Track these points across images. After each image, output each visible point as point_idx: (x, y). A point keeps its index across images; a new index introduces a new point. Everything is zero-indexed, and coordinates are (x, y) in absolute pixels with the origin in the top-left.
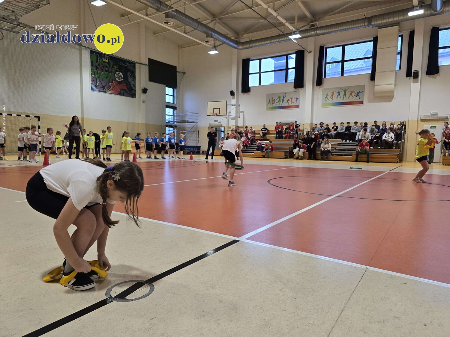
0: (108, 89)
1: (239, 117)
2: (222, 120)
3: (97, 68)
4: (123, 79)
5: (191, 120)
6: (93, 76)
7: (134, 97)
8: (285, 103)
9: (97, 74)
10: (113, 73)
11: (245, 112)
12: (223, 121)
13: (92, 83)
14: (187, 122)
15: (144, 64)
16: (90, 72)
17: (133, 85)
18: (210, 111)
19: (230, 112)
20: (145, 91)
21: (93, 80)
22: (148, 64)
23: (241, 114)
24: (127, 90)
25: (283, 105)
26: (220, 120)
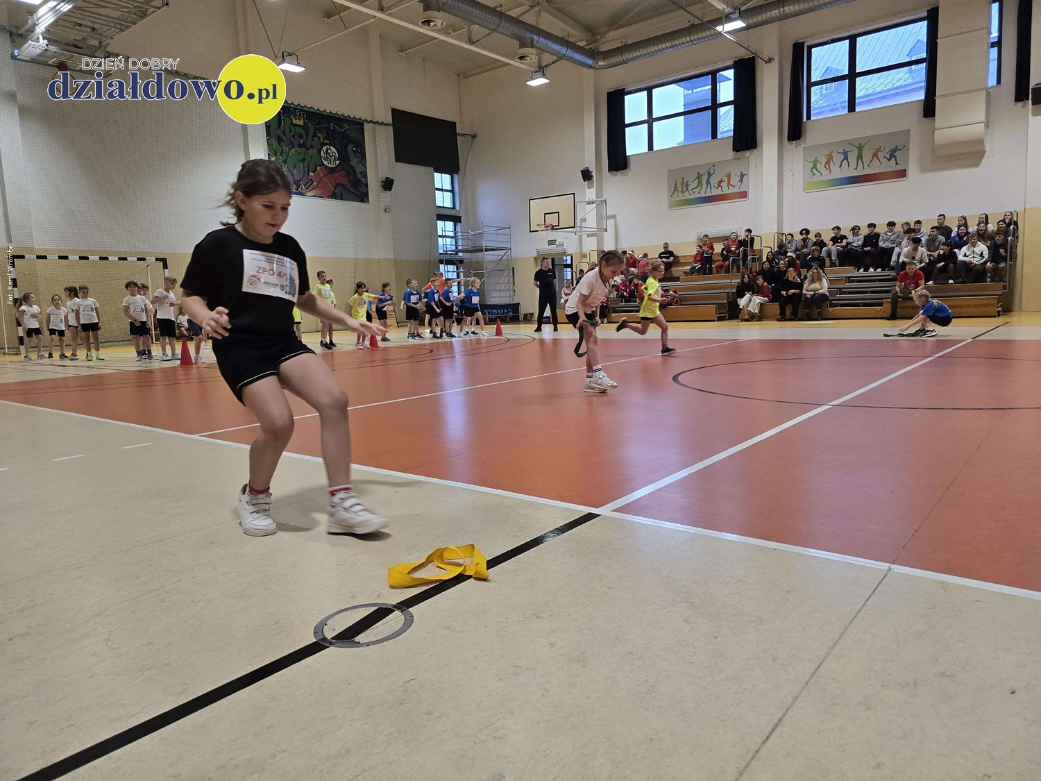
0: (307, 186)
1: (606, 230)
2: (566, 238)
3: (280, 140)
4: (338, 162)
5: (495, 245)
7: (366, 200)
8: (713, 189)
9: (281, 155)
10: (315, 150)
11: (618, 217)
12: (568, 242)
14: (487, 250)
15: (382, 124)
16: (267, 152)
17: (361, 173)
18: (537, 219)
19: (584, 220)
20: (388, 184)
22: (390, 122)
23: (611, 222)
24: (349, 186)
25: (709, 194)
26: (561, 241)
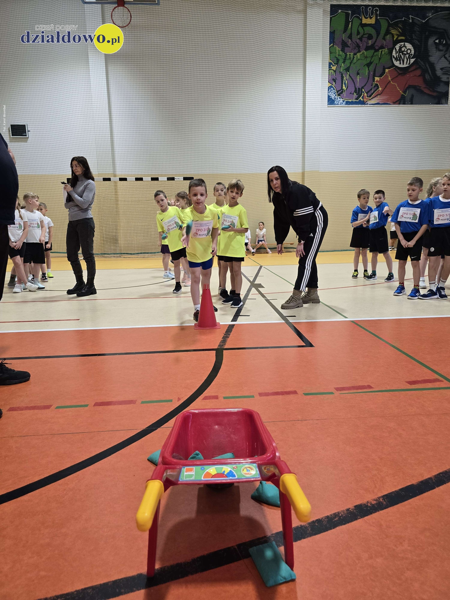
3: (344, 46)
6: (334, 68)
9: (344, 62)
10: (386, 50)
13: (329, 88)
16: (328, 60)
21: (332, 80)
